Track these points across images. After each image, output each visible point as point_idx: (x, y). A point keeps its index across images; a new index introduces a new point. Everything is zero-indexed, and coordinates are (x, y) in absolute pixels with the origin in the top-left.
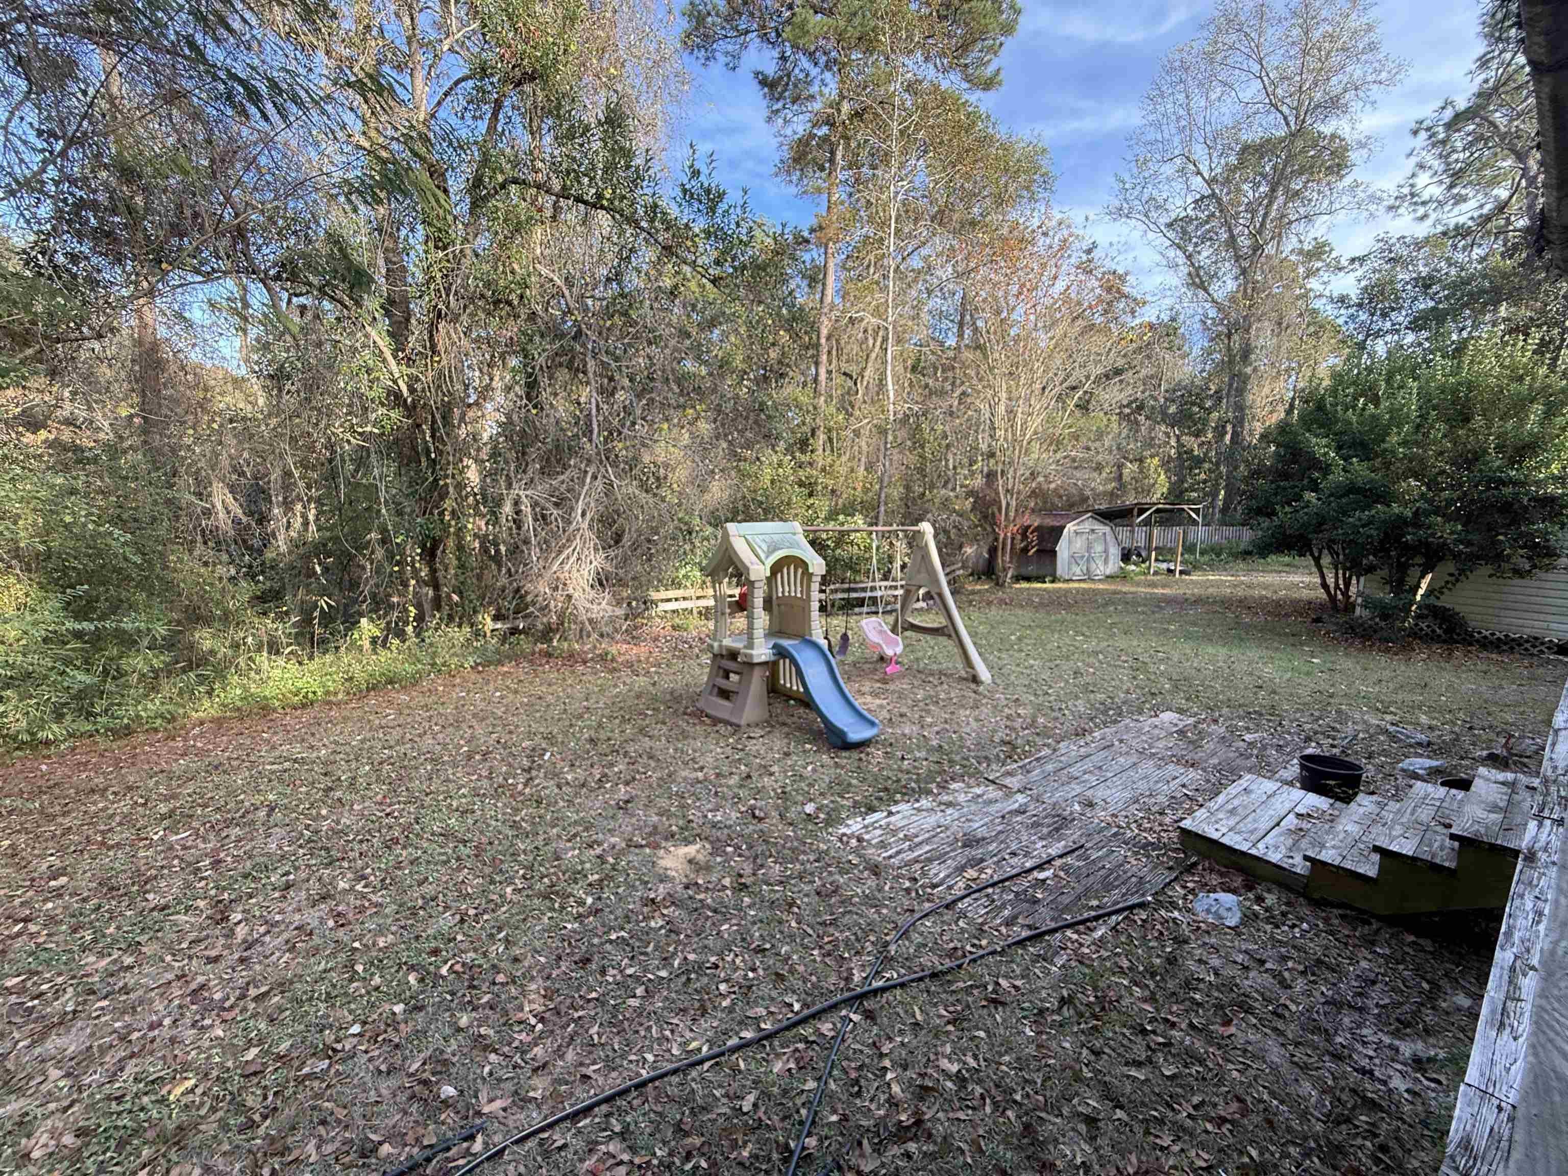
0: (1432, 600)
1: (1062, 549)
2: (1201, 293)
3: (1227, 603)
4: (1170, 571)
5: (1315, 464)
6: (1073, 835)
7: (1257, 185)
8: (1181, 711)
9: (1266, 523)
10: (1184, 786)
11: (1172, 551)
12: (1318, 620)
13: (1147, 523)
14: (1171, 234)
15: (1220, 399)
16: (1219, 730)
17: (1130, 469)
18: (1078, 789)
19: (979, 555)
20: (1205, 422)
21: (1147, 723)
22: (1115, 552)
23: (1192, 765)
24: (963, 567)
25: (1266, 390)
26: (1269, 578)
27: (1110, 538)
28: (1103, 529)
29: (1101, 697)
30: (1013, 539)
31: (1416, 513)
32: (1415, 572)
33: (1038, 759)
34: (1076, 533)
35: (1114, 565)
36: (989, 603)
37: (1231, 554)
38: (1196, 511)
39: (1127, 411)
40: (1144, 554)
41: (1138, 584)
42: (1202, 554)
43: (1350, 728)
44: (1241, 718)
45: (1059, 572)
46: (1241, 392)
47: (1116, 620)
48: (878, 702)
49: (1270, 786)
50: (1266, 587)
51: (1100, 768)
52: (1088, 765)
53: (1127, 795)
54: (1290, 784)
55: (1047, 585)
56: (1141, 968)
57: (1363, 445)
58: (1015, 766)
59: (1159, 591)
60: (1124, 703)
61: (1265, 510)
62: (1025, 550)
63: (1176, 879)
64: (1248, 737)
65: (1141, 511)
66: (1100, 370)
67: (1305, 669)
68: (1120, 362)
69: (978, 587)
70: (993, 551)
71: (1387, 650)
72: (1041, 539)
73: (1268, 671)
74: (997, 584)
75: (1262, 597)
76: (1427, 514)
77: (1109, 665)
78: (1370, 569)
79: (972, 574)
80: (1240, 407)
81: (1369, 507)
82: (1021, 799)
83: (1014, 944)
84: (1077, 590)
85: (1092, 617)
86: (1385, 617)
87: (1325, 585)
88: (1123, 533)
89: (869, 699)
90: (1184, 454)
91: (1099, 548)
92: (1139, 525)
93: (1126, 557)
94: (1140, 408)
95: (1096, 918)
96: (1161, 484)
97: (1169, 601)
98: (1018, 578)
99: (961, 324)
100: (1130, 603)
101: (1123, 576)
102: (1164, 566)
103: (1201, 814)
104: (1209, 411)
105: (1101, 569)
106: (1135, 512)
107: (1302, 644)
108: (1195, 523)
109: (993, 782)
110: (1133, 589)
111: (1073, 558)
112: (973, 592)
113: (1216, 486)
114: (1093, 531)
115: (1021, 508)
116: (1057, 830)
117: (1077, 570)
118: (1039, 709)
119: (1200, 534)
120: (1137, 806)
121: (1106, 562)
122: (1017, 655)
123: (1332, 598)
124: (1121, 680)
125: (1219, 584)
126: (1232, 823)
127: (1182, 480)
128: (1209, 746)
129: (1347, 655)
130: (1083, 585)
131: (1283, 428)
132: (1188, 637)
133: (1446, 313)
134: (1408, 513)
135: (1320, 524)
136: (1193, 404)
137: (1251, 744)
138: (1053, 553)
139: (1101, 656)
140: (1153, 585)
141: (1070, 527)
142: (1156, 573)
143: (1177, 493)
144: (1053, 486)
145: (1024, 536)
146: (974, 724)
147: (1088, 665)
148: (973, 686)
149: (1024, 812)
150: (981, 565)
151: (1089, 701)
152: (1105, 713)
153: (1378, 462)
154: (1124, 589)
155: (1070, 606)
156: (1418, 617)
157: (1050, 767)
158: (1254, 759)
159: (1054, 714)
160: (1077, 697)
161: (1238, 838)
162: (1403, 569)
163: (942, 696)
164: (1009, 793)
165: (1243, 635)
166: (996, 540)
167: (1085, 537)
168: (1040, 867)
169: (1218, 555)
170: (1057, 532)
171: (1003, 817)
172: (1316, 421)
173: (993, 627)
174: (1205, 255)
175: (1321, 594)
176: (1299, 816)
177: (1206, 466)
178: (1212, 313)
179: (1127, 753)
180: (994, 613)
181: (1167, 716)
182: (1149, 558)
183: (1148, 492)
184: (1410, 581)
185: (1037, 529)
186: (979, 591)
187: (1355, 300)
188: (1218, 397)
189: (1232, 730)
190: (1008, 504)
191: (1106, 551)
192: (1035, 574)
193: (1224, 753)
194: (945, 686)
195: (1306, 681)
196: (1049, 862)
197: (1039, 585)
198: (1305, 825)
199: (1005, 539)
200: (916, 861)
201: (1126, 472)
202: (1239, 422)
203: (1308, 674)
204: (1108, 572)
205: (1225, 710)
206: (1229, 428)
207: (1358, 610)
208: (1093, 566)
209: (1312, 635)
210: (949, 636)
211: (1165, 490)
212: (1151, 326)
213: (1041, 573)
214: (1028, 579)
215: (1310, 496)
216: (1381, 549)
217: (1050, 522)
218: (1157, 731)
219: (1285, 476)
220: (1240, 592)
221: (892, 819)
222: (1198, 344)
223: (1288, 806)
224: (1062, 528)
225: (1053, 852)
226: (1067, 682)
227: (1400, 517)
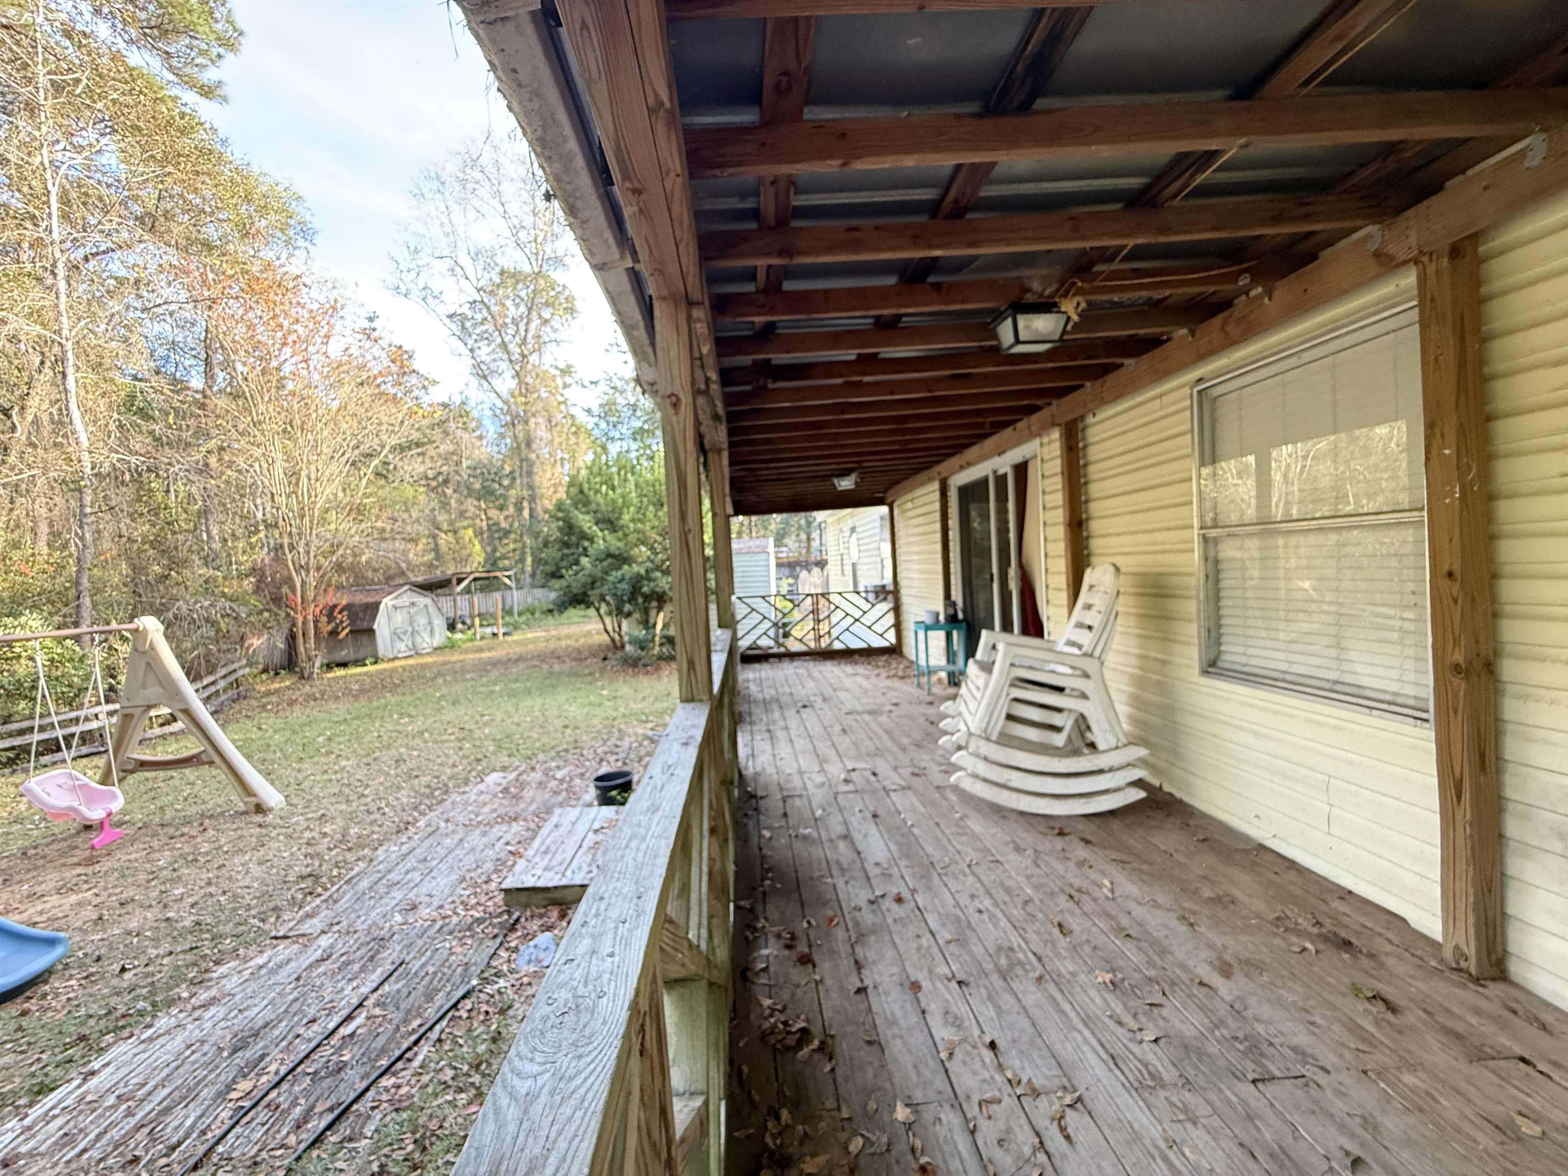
0: (665, 632)
1: (381, 625)
2: (485, 384)
3: (542, 657)
4: (494, 635)
5: (584, 536)
6: (390, 956)
7: (517, 306)
8: (504, 769)
9: (557, 584)
10: (507, 843)
11: (493, 615)
12: (605, 659)
13: (468, 591)
14: (453, 327)
15: (514, 479)
16: (537, 776)
17: (444, 539)
18: (398, 895)
19: (273, 648)
20: (505, 497)
21: (472, 792)
22: (439, 623)
23: (515, 819)
24: (250, 664)
25: (549, 475)
26: (574, 630)
27: (432, 609)
28: (424, 600)
29: (425, 780)
30: (316, 622)
31: (647, 571)
32: (653, 612)
33: (348, 882)
34: (395, 608)
35: (441, 635)
36: (292, 703)
37: (543, 613)
38: (509, 577)
39: (434, 484)
40: (468, 621)
41: (466, 651)
42: (520, 614)
43: (626, 743)
44: (552, 759)
45: (381, 652)
46: (530, 474)
47: (445, 691)
48: (74, 898)
49: (573, 813)
50: (569, 637)
51: (425, 860)
52: (412, 862)
53: (454, 877)
54: (590, 805)
55: (370, 668)
56: (466, 1068)
57: (610, 522)
58: (318, 901)
59: (486, 655)
60: (450, 778)
61: (556, 575)
62: (334, 633)
63: (501, 944)
64: (559, 775)
65: (460, 581)
66: (394, 441)
67: (597, 701)
68: (415, 436)
69: (276, 685)
70: (292, 638)
71: (647, 673)
72: (353, 618)
73: (574, 711)
74: (302, 677)
75: (568, 647)
76: (652, 570)
77: (435, 742)
78: (629, 615)
79: (265, 670)
80: (531, 487)
81: (620, 568)
82: (324, 941)
83: (309, 1147)
84: (404, 668)
85: (419, 694)
86: (642, 648)
87: (606, 631)
88: (446, 603)
89: (54, 900)
90: (493, 527)
91: (422, 620)
92: (461, 593)
93: (452, 627)
94: (446, 482)
95: (416, 1043)
96: (478, 554)
97: (495, 663)
98: (329, 667)
99: (208, 362)
100: (458, 672)
101: (451, 646)
102: (489, 630)
103: (521, 864)
104: (507, 488)
105: (427, 642)
106: (454, 581)
107: (596, 680)
108: (510, 588)
109: (285, 937)
110: (462, 657)
111: (396, 635)
112: (269, 693)
113: (523, 553)
114: (413, 604)
115: (324, 585)
116: (372, 959)
117: (402, 646)
118: (351, 817)
119: (516, 598)
120: (464, 885)
121: (432, 632)
122: (323, 760)
123: (613, 640)
124: (447, 756)
125: (535, 640)
126: (545, 862)
127: (494, 550)
128: (528, 794)
129: (625, 682)
130: (411, 662)
131: (560, 507)
132: (512, 694)
133: (648, 431)
134: (643, 572)
135: (593, 583)
136: (493, 481)
137: (562, 781)
138: (371, 632)
139: (426, 735)
140: (480, 650)
141: (387, 602)
142: (482, 638)
143: (493, 563)
144: (364, 559)
145: (331, 617)
146: (255, 869)
147: (413, 749)
148: (258, 818)
149: (329, 957)
150: (278, 658)
151: (412, 789)
152: (431, 796)
153: (620, 534)
154: (453, 659)
155: (396, 686)
156: (661, 645)
157: (365, 884)
158: (564, 794)
159: (372, 817)
160: (399, 788)
161: (550, 874)
162: (646, 611)
163: (205, 847)
164: (306, 939)
165: (555, 682)
166: (294, 625)
167: (405, 611)
168: (349, 1018)
169: (533, 614)
170: (372, 609)
171: (298, 979)
172: (580, 501)
173: (294, 732)
174: (484, 352)
175: (605, 638)
176: (596, 831)
177: (512, 536)
178: (499, 404)
179: (453, 832)
180: (297, 714)
181: (493, 778)
182: (473, 625)
183: (466, 560)
184: (652, 621)
185: (348, 607)
186: (277, 691)
187: (596, 413)
188: (512, 475)
189: (546, 773)
190: (303, 583)
191: (430, 623)
192: (352, 656)
193: (542, 796)
194: (211, 832)
195: (598, 711)
196: (360, 1005)
197: (359, 670)
198: (600, 837)
199: (304, 623)
200: (139, 1127)
201: (442, 542)
202: (533, 499)
203: (600, 705)
204: (436, 644)
205: (541, 757)
206: (525, 504)
207: (628, 648)
208: (418, 640)
209: (602, 671)
210: (211, 763)
211: (482, 560)
212: (445, 406)
213: (360, 655)
214: (344, 665)
215: (584, 561)
216: (632, 599)
217: (362, 598)
218: (482, 797)
219: (567, 545)
220: (552, 645)
221: (93, 1082)
222: (491, 429)
223: (587, 826)
224: (377, 605)
225: (365, 990)
226: (387, 774)
227: (638, 574)
